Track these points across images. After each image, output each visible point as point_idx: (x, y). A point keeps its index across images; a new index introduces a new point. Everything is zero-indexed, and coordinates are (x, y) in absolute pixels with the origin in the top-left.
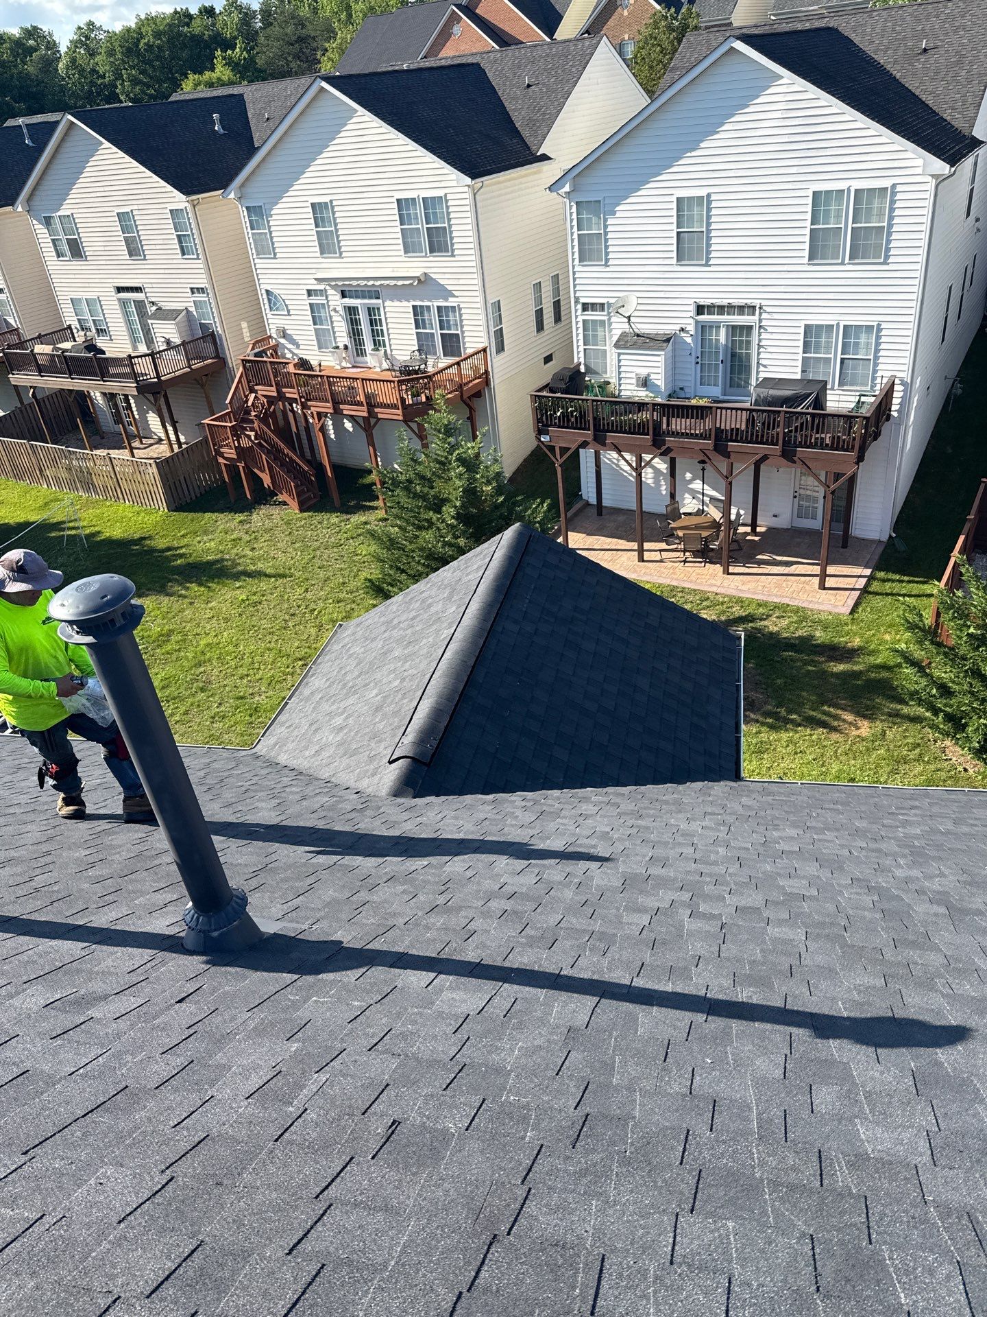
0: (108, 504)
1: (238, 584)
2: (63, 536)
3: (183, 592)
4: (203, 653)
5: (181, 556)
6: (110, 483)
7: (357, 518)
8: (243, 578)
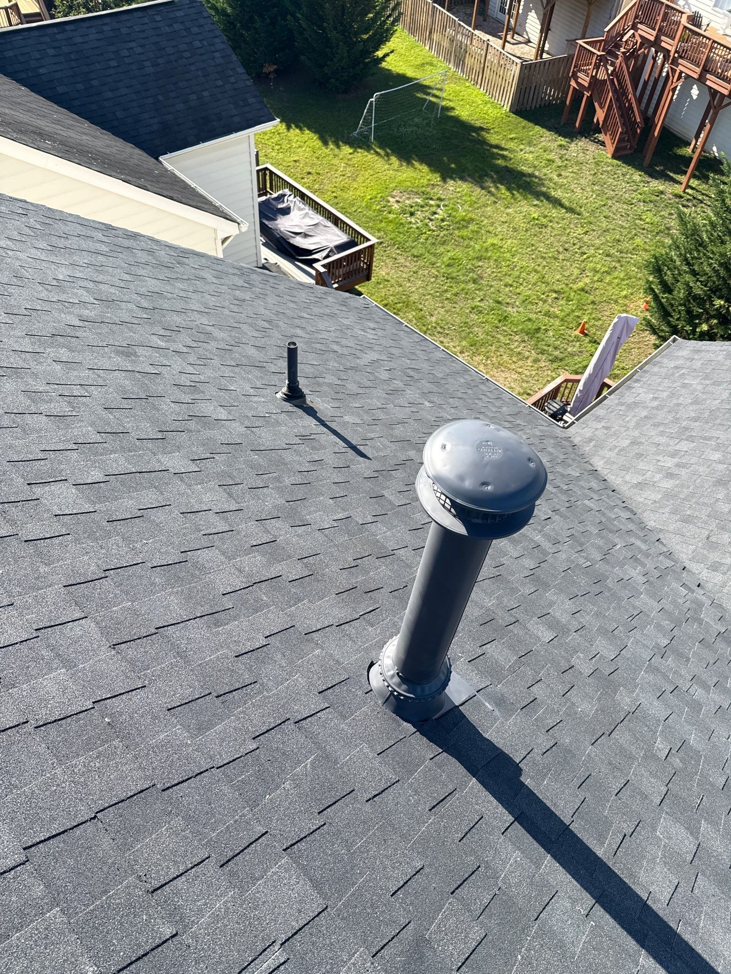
0: (467, 84)
1: (536, 202)
2: (425, 100)
3: (493, 190)
4: (487, 250)
5: (504, 157)
6: (477, 67)
7: (657, 185)
8: (542, 198)
